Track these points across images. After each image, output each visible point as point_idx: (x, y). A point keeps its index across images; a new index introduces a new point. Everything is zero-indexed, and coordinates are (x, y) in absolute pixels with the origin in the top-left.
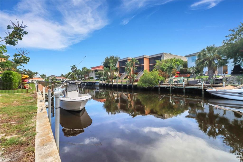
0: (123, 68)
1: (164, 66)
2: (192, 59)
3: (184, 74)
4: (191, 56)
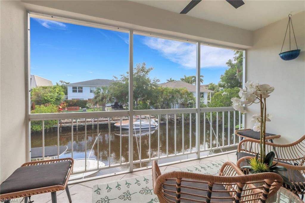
1: (51, 97)
2: (73, 89)
3: (73, 107)
4: (72, 86)
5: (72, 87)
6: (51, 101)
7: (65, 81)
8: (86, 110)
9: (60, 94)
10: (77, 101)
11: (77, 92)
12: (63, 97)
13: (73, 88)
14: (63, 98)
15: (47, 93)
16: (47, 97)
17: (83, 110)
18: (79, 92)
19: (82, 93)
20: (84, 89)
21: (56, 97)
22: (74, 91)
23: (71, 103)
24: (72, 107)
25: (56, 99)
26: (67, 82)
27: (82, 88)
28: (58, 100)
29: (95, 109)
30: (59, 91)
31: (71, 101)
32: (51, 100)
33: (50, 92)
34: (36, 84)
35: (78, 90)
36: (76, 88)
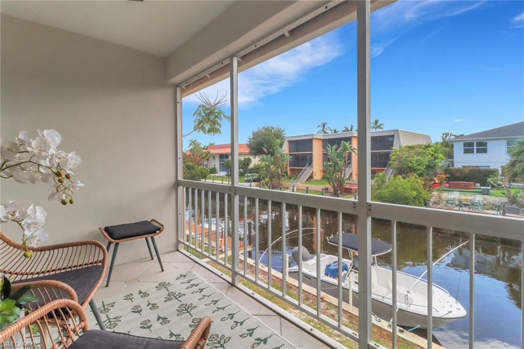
0: (300, 155)
1: (418, 163)
2: (464, 147)
3: (461, 182)
4: (463, 141)
5: (462, 144)
6: (418, 170)
7: (453, 134)
8: (489, 189)
9: (435, 158)
10: (471, 171)
11: (473, 152)
12: (442, 163)
13: (465, 145)
14: (440, 164)
15: (413, 157)
16: (412, 163)
17: (481, 190)
18: (477, 152)
19: (485, 154)
20: (491, 146)
21: (427, 163)
22: (466, 151)
23: (457, 175)
24: (459, 182)
25: (426, 166)
26: (458, 134)
27: (485, 144)
28: (432, 168)
29: (510, 190)
30: (435, 152)
31: (458, 170)
32: (418, 167)
33: (419, 154)
34: (400, 144)
35: (475, 148)
36: (471, 144)
